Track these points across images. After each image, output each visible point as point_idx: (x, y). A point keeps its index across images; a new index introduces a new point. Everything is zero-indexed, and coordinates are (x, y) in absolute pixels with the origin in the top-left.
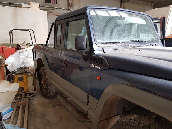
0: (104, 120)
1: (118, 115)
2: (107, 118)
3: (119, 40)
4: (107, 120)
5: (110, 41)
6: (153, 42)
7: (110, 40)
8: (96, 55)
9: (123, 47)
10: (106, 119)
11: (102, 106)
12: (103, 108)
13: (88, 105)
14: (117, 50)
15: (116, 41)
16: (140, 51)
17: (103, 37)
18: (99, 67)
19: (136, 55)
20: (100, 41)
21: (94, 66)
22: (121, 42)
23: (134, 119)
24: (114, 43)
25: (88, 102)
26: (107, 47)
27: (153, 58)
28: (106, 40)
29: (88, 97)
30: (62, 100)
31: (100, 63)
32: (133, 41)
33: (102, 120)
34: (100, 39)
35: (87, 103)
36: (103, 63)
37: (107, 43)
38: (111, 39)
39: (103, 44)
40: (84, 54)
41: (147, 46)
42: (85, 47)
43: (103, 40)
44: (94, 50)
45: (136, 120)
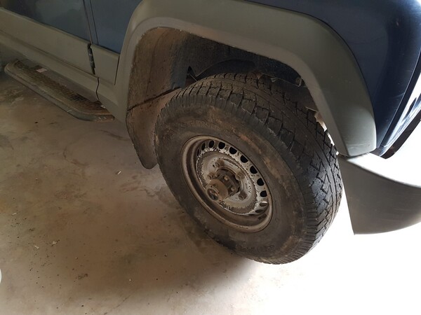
0: (142, 104)
2: (147, 98)
4: (148, 104)
10: (145, 102)
11: (130, 66)
12: (133, 71)
13: (94, 73)
23: (209, 84)
25: (93, 67)
29: (91, 51)
30: (21, 76)
33: (136, 106)
35: (91, 71)
45: (214, 85)
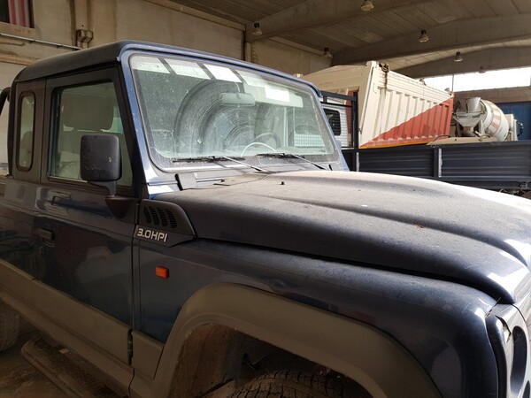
1: (227, 382)
3: (227, 150)
5: (200, 156)
6: (322, 158)
7: (201, 152)
8: (155, 196)
9: (241, 174)
11: (175, 362)
12: (177, 367)
13: (130, 363)
14: (223, 181)
15: (218, 154)
16: (285, 183)
17: (178, 141)
18: (162, 236)
19: (271, 197)
20: (167, 154)
21: (148, 235)
22: (234, 158)
23: (268, 388)
24: (214, 160)
25: (131, 356)
26: (191, 172)
27: (313, 203)
28: (186, 151)
29: (131, 338)
31: (165, 224)
32: (268, 155)
34: (167, 148)
35: (127, 360)
36: (174, 225)
37: (189, 160)
38: (201, 147)
39: (178, 163)
40: (113, 197)
41: (308, 169)
42: (116, 173)
43: (178, 151)
44: (147, 181)
45: (273, 390)
